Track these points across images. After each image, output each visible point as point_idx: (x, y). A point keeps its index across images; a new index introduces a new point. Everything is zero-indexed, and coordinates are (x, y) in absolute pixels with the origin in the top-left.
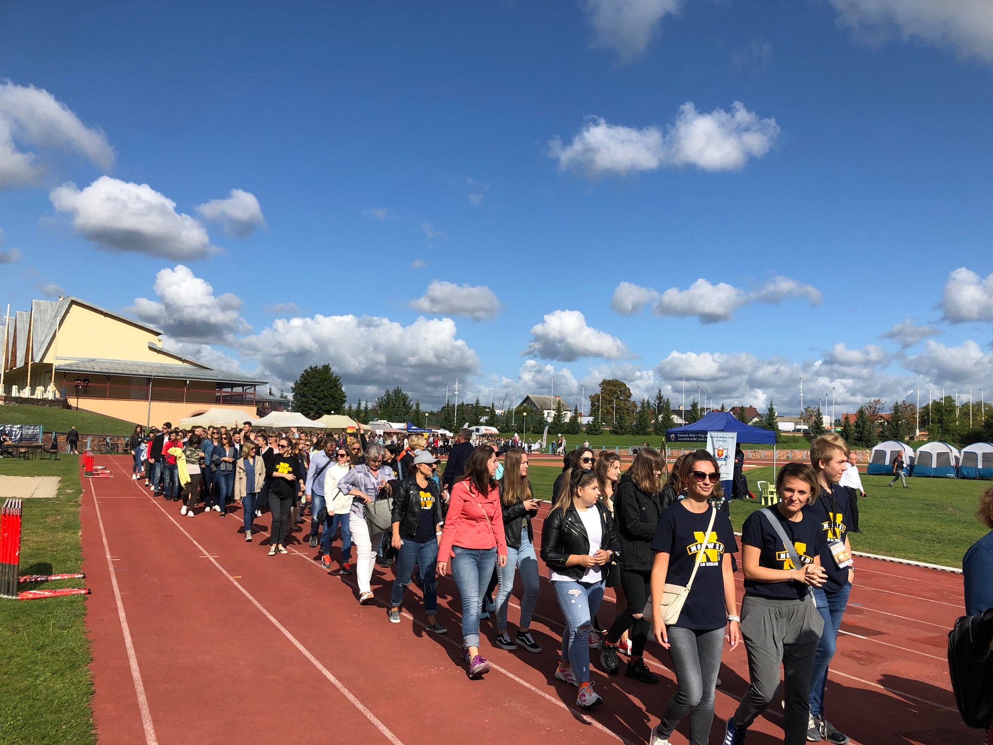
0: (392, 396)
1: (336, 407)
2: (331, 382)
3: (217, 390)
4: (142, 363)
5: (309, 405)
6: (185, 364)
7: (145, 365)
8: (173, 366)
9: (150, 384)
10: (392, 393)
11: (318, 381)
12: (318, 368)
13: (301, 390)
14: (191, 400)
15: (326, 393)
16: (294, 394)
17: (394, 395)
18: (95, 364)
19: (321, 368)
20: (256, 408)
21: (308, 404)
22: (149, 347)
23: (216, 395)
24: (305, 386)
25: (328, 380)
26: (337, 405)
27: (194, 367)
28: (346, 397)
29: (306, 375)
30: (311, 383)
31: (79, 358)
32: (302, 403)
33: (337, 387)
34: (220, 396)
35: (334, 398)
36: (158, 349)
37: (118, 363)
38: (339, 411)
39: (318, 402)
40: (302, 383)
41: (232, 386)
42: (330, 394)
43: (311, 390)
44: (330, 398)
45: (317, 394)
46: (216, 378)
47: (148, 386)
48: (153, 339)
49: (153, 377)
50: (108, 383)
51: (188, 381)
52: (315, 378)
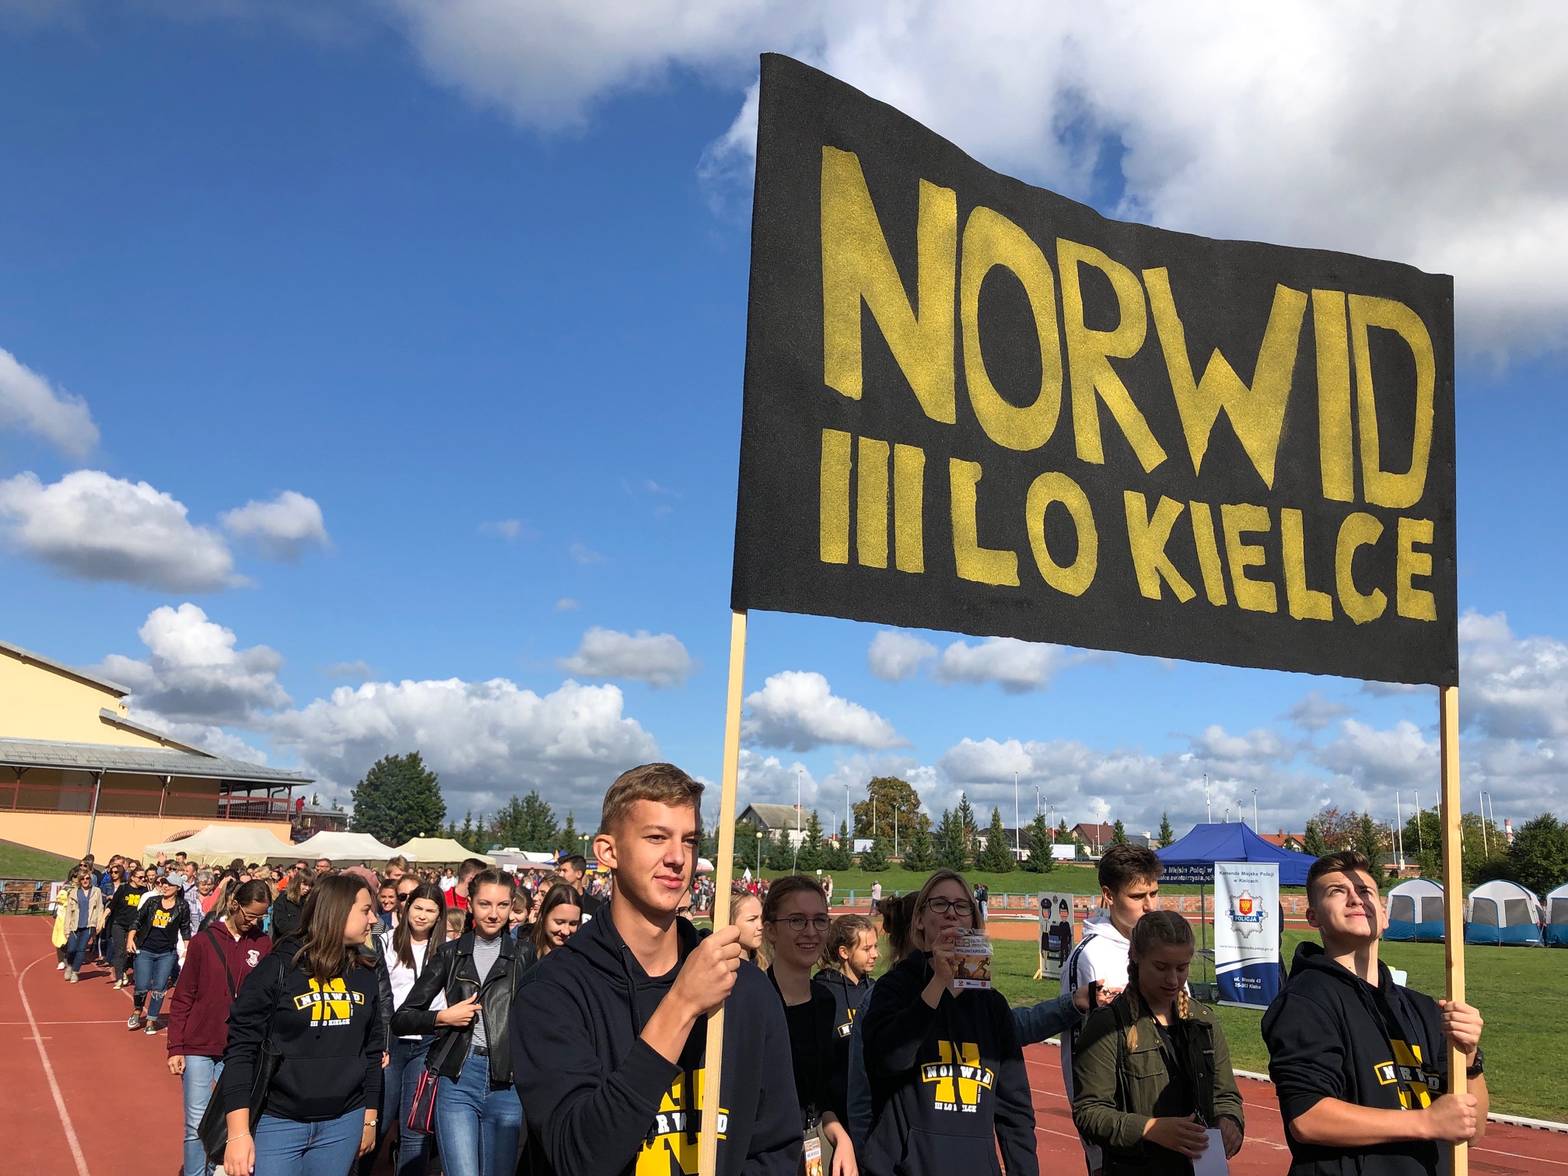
0: (523, 808)
1: (428, 826)
2: (421, 783)
3: (221, 794)
4: (86, 746)
5: (382, 823)
6: (166, 747)
7: (91, 749)
8: (144, 751)
9: (97, 783)
10: (523, 801)
11: (399, 781)
12: (399, 759)
13: (368, 796)
14: (172, 812)
15: (411, 802)
16: (356, 802)
17: (525, 805)
19: (405, 758)
20: (290, 826)
21: (380, 821)
22: (101, 718)
23: (220, 804)
24: (376, 788)
25: (416, 780)
26: (429, 823)
27: (181, 753)
28: (445, 808)
29: (379, 770)
30: (387, 785)
32: (369, 819)
33: (430, 791)
34: (225, 806)
35: (424, 810)
36: (117, 721)
37: (40, 744)
38: (431, 832)
39: (396, 818)
40: (371, 784)
41: (249, 786)
42: (418, 803)
43: (385, 796)
44: (418, 809)
45: (395, 804)
46: (221, 772)
47: (93, 787)
48: (111, 703)
49: (104, 772)
50: (19, 781)
51: (169, 778)
52: (393, 777)
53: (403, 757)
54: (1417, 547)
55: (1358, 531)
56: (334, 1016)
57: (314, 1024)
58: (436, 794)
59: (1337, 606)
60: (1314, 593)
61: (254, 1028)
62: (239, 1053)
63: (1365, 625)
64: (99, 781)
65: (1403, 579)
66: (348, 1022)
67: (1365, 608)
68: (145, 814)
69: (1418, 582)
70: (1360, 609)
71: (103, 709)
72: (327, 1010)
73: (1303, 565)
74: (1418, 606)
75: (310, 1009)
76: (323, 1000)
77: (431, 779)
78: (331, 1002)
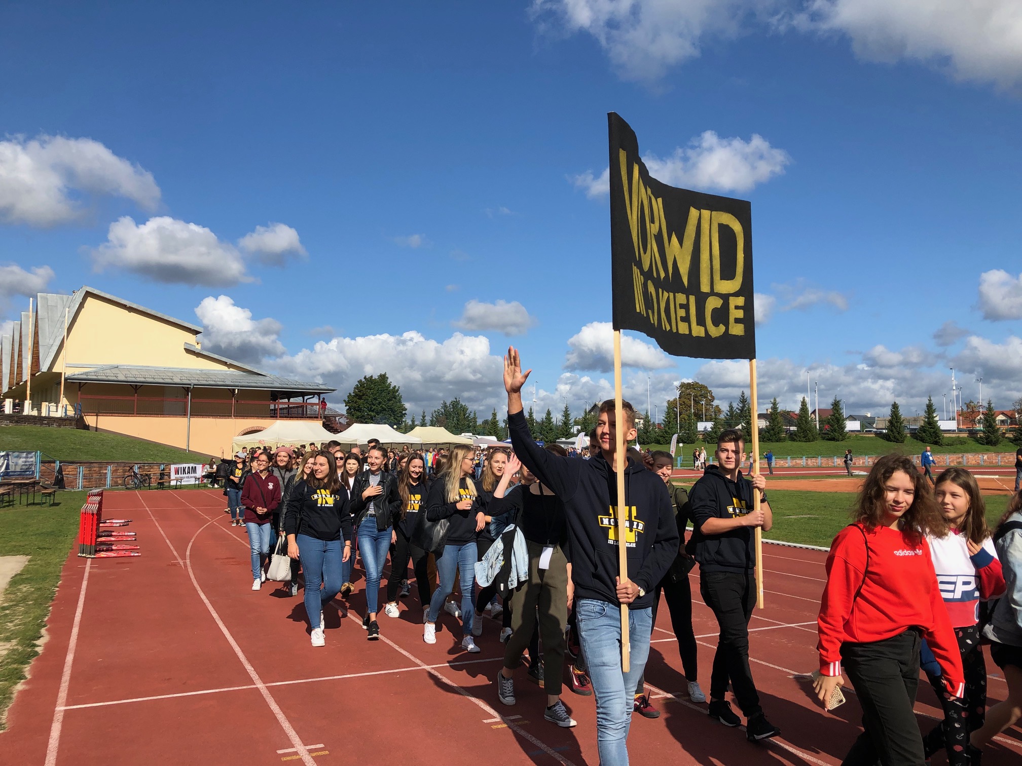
2: (389, 394)
3: (273, 401)
6: (231, 369)
7: (181, 372)
8: (216, 372)
9: (188, 395)
10: (450, 404)
11: (375, 393)
12: (373, 378)
13: (355, 402)
14: (242, 413)
15: (384, 406)
16: (347, 407)
17: (451, 406)
18: (119, 372)
19: (377, 378)
21: (365, 419)
22: (185, 349)
23: (272, 408)
24: (360, 398)
25: (386, 391)
26: (396, 419)
27: (242, 373)
28: (406, 410)
29: (361, 385)
30: (367, 395)
31: (97, 365)
33: (395, 399)
34: (276, 409)
35: (393, 411)
36: (197, 351)
37: (147, 369)
39: (375, 416)
40: (357, 395)
41: (289, 395)
42: (388, 406)
43: (367, 403)
44: (389, 411)
45: (374, 407)
46: (271, 385)
47: (186, 398)
48: (191, 339)
49: (192, 387)
50: (136, 394)
51: (237, 390)
52: (370, 390)
53: (375, 377)
54: (737, 307)
55: (713, 303)
56: (326, 503)
57: (319, 505)
58: (400, 402)
59: (706, 331)
60: (699, 326)
61: (294, 506)
62: (290, 515)
63: (716, 338)
64: (190, 393)
65: (732, 320)
66: (332, 505)
67: (716, 331)
68: (223, 416)
69: (737, 321)
70: (714, 332)
71: (186, 343)
72: (324, 501)
73: (695, 316)
74: (737, 330)
75: (317, 500)
76: (322, 497)
77: (395, 390)
78: (326, 498)
